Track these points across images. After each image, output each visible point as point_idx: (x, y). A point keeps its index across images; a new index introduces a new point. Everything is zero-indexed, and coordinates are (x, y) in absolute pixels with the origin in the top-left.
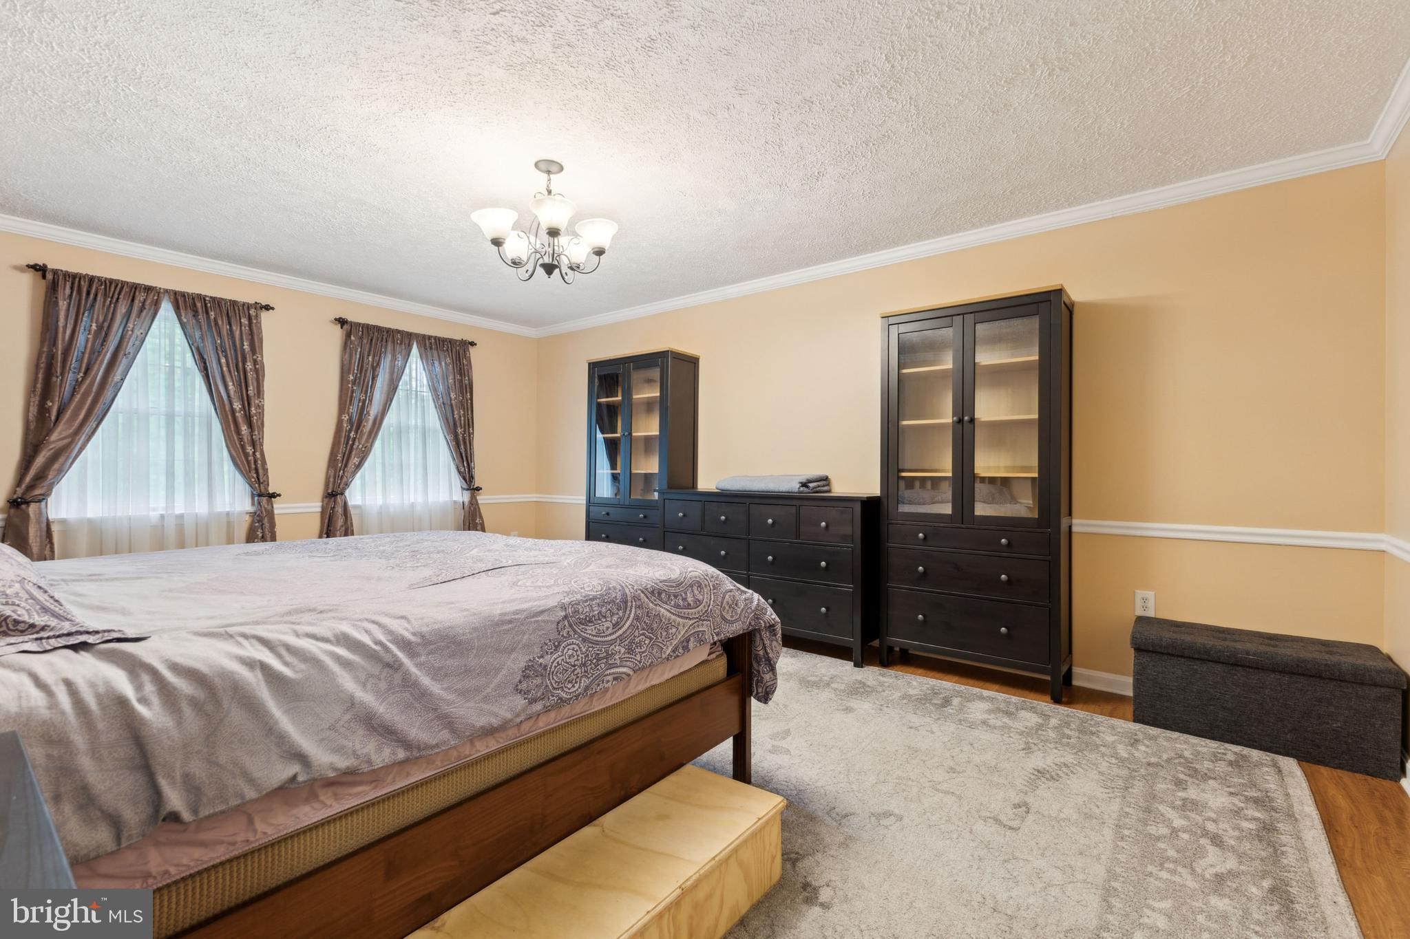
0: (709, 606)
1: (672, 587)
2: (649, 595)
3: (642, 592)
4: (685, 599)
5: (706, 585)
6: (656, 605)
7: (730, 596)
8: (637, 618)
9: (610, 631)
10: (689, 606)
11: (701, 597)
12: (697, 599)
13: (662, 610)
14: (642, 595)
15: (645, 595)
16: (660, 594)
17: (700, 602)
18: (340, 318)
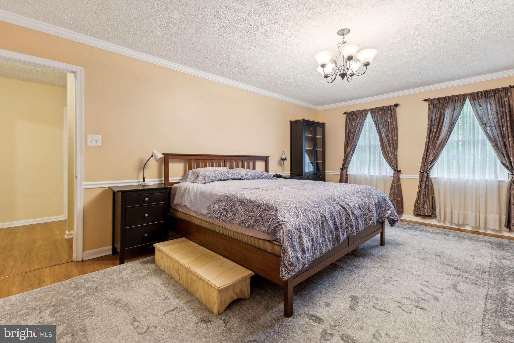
0: (256, 215)
1: (248, 202)
2: (239, 202)
3: (238, 200)
4: (248, 208)
5: (261, 208)
6: (239, 205)
7: (269, 216)
8: (231, 206)
9: (223, 206)
10: (248, 211)
11: (255, 210)
12: (253, 210)
13: (239, 208)
14: (237, 201)
15: (238, 201)
16: (242, 203)
17: (254, 212)
18: (425, 99)
